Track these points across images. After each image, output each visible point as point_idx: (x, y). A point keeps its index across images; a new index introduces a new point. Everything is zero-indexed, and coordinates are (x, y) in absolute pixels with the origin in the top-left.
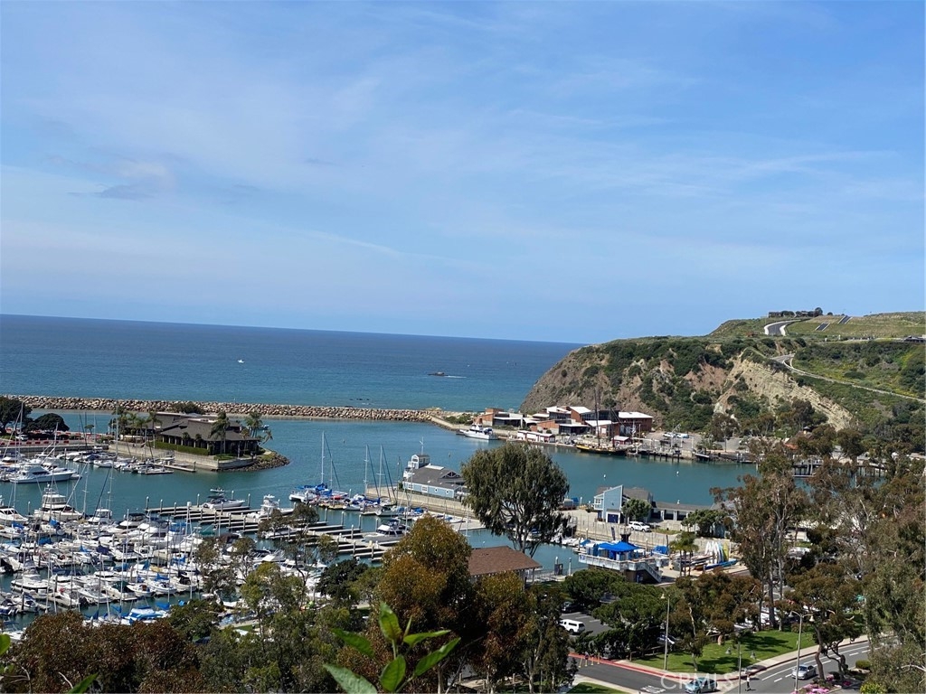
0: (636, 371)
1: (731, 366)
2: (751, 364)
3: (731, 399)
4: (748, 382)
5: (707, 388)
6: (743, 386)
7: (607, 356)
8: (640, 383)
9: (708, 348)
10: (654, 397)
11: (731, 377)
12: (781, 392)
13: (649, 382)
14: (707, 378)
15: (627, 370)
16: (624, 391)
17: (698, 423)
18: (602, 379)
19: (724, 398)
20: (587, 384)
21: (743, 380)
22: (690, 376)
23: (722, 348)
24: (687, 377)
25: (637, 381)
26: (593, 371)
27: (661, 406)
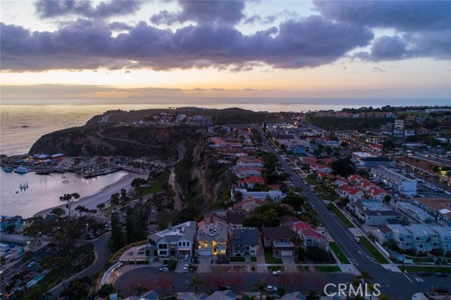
0: (60, 141)
1: (86, 137)
2: (91, 137)
3: (86, 147)
5: (80, 144)
10: (65, 148)
11: (86, 140)
13: (63, 143)
14: (80, 141)
17: (77, 154)
18: (51, 144)
19: (84, 146)
20: (46, 146)
21: (89, 141)
23: (84, 132)
24: (74, 141)
25: (61, 144)
26: (48, 142)
27: (67, 151)
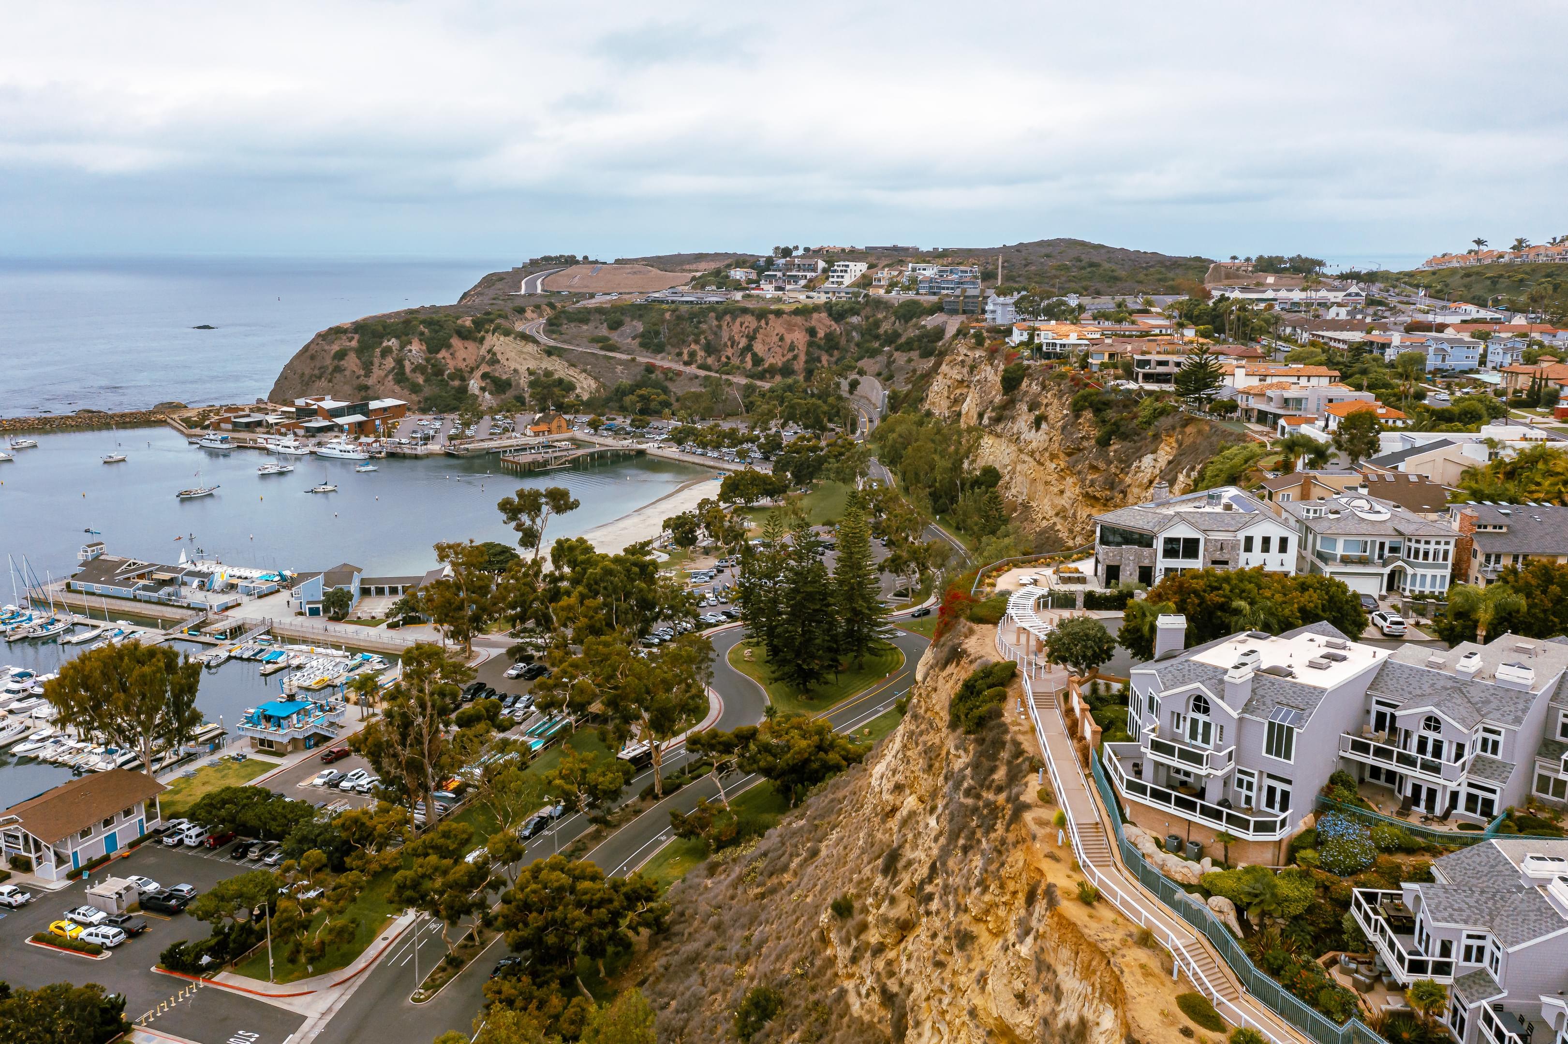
0: (387, 352)
1: (482, 340)
2: (502, 338)
3: (485, 376)
4: (499, 357)
5: (462, 365)
6: (494, 361)
7: (357, 336)
8: (392, 365)
9: (459, 322)
10: (407, 379)
11: (483, 351)
12: (532, 365)
13: (400, 362)
14: (461, 354)
15: (378, 351)
16: (377, 373)
17: (455, 403)
18: (352, 363)
19: (478, 374)
20: (338, 369)
21: (494, 354)
22: (443, 354)
23: (473, 322)
24: (440, 356)
25: (390, 363)
26: (341, 355)
27: (415, 389)
